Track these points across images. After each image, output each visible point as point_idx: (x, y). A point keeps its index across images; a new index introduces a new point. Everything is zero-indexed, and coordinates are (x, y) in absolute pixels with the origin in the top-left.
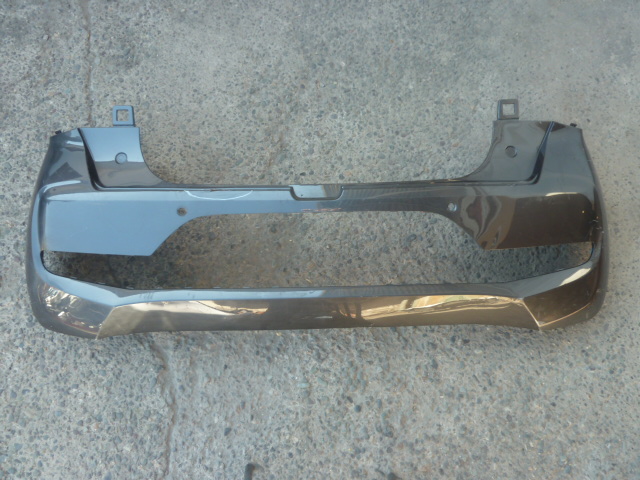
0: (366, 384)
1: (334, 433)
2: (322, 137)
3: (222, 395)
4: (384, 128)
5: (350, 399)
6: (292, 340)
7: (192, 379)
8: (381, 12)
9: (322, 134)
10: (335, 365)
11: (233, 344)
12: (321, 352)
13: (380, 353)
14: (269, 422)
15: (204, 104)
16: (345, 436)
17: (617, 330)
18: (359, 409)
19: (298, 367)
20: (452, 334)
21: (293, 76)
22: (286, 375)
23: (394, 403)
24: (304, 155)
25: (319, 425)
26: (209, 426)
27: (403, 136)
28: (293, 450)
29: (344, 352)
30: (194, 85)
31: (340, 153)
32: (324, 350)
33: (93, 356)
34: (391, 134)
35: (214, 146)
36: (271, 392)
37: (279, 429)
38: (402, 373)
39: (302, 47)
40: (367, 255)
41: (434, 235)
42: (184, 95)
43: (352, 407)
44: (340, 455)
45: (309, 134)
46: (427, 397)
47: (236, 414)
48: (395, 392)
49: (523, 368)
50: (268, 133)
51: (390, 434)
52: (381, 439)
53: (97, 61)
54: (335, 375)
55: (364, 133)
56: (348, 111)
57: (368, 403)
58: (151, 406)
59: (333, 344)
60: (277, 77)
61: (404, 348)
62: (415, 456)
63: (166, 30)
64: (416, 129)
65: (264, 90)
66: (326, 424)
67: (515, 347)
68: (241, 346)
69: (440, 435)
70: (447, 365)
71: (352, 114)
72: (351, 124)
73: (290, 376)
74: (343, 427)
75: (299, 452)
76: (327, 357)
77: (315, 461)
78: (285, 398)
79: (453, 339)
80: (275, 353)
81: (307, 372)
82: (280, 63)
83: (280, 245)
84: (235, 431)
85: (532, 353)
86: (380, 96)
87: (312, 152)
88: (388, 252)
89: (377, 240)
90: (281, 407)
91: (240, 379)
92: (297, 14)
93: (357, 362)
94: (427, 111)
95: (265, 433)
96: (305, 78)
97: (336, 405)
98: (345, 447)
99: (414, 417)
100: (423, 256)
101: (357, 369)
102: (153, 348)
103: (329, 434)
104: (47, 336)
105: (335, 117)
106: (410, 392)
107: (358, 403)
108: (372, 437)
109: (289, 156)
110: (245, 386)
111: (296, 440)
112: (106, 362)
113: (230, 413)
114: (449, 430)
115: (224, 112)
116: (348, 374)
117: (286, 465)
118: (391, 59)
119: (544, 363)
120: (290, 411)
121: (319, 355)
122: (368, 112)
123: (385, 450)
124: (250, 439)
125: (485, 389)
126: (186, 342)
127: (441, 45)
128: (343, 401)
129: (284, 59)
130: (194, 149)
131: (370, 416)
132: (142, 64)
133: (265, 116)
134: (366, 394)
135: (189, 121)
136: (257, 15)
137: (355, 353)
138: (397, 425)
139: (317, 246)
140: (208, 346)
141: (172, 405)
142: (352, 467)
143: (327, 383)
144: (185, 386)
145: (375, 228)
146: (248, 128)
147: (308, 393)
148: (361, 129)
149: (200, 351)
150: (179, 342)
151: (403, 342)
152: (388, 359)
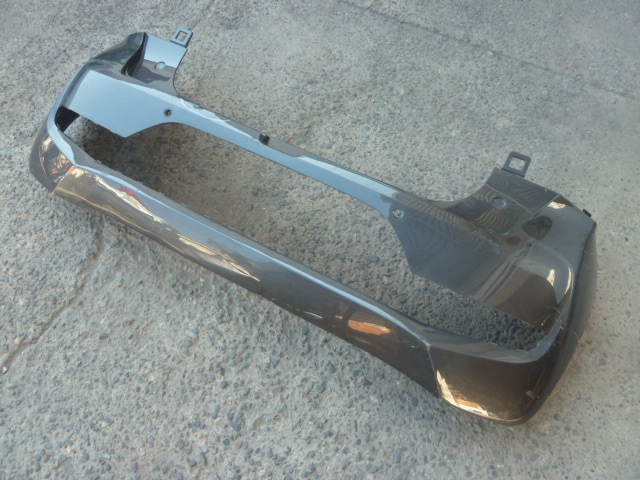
0: (247, 366)
1: (188, 393)
2: (346, 139)
3: (121, 303)
4: (406, 156)
5: (223, 372)
6: (209, 290)
7: (109, 278)
8: (462, 66)
9: (347, 137)
10: (231, 334)
11: (159, 267)
12: (226, 314)
13: (278, 345)
14: (142, 350)
15: (265, 75)
16: (196, 402)
17: (546, 468)
18: (226, 385)
19: (198, 316)
20: (358, 367)
21: (352, 84)
22: (184, 317)
23: (260, 401)
24: (322, 147)
25: (181, 377)
26: (93, 323)
27: (421, 170)
28: (143, 387)
29: (246, 327)
30: (267, 59)
31: (353, 158)
32: (230, 315)
33: (52, 217)
34: (410, 164)
35: (252, 108)
36: (161, 325)
37: (145, 360)
38: (286, 377)
39: (374, 66)
40: (322, 253)
41: (397, 267)
42: (255, 64)
43: (220, 380)
44: (179, 417)
45: (337, 133)
46: (296, 414)
47: (121, 327)
48: (268, 390)
49: (413, 445)
50: (303, 117)
51: (238, 428)
52: (226, 427)
53: (209, 15)
54: (224, 341)
55: (386, 152)
56: (382, 129)
57: (236, 386)
58: (63, 279)
59: (241, 314)
60: (338, 79)
61: (303, 354)
62: (247, 465)
63: (274, 14)
64: (437, 169)
65: (320, 85)
66: (187, 381)
67: (417, 419)
68: (165, 273)
69: (283, 459)
70: (335, 395)
71: (384, 132)
72: (378, 141)
73: (187, 320)
74: (200, 393)
75: (147, 391)
76: (228, 322)
77: (154, 408)
78: (169, 336)
79: (356, 373)
80: (188, 293)
81: (203, 325)
82: (348, 70)
83: (252, 208)
84: (110, 340)
85: (431, 434)
86: (419, 129)
87: (330, 147)
88: (343, 260)
89: (340, 245)
90: (161, 342)
91: (145, 299)
92: (386, 41)
93: (252, 342)
94: (457, 160)
95: (132, 357)
96: (361, 89)
97: (208, 369)
98: (189, 413)
99: (271, 426)
100: (375, 280)
101: (247, 347)
102: (98, 235)
103: (183, 391)
104: (33, 186)
105: (368, 129)
106: (282, 399)
107: (227, 380)
108: (218, 419)
109: (308, 142)
110: (144, 308)
111: (152, 378)
112: (57, 227)
113: (117, 322)
114: (297, 461)
115: (278, 87)
116: (236, 347)
117: (129, 396)
118: (449, 105)
119: (438, 455)
120: (165, 350)
121: (222, 316)
122: (400, 137)
123: (222, 440)
124: (116, 354)
125: (359, 442)
126: (126, 245)
127: (504, 112)
128: (215, 369)
129: (354, 68)
130: (236, 104)
131: (230, 398)
132: (240, 30)
133: (309, 103)
134: (240, 376)
135: (246, 82)
136: (352, 30)
137: (255, 332)
138: (249, 423)
139: (283, 224)
140: (140, 258)
141: (79, 289)
142: (182, 436)
143: (213, 344)
144: (100, 279)
145: (345, 234)
146: (288, 107)
147: (191, 344)
148: (385, 148)
149: (131, 258)
150: (120, 242)
151: (306, 348)
152: (281, 355)
